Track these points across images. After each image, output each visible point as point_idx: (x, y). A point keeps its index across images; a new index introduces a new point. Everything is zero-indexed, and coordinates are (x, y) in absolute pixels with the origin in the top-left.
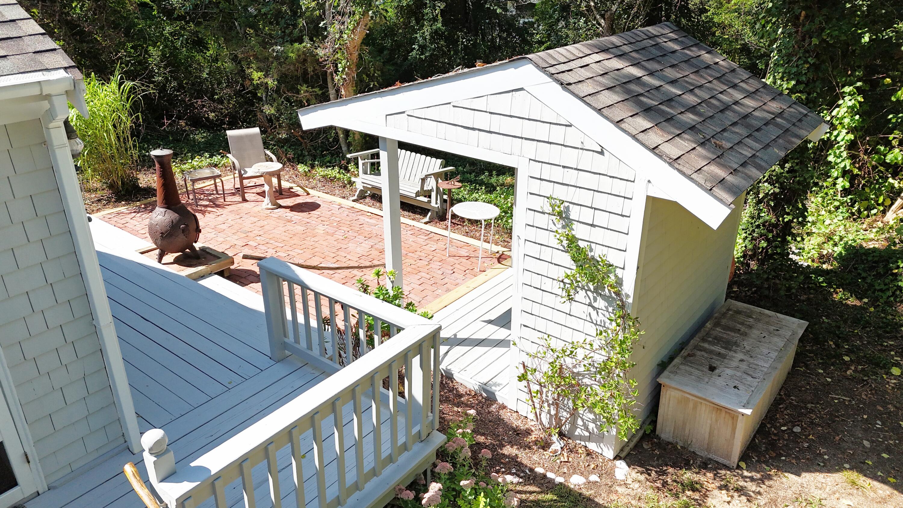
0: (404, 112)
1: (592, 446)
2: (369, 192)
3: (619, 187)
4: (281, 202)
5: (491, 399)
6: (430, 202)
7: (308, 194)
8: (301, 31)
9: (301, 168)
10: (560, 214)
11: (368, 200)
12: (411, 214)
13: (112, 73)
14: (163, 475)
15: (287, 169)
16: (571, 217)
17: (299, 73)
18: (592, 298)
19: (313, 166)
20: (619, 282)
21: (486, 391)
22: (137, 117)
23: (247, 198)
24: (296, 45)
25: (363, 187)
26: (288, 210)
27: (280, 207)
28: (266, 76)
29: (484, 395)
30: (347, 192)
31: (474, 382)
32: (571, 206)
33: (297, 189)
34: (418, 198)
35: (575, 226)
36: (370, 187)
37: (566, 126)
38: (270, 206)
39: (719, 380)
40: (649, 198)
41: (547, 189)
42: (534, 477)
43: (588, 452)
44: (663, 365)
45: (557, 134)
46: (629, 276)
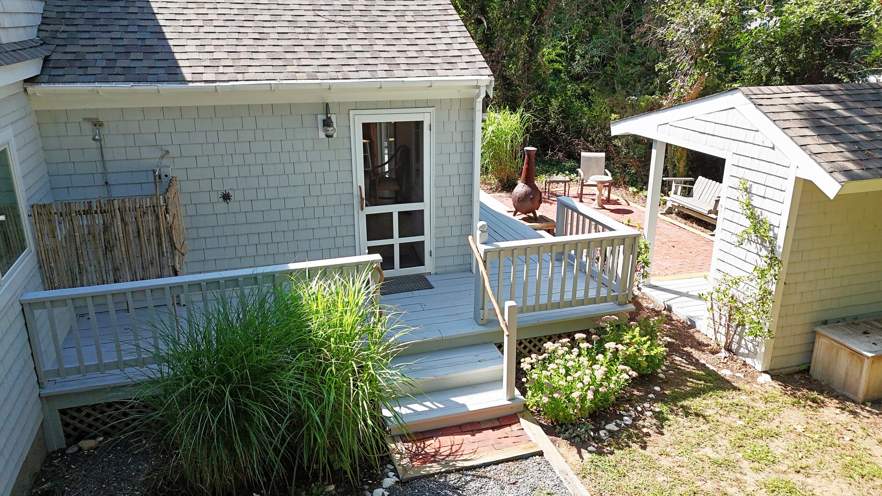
0: (668, 123)
1: (749, 361)
2: (676, 210)
3: (781, 171)
4: (606, 206)
5: (693, 325)
7: (629, 205)
8: (655, 88)
9: (631, 189)
10: (746, 190)
11: (674, 215)
12: (703, 229)
13: (519, 107)
14: (482, 241)
15: (621, 189)
16: (752, 192)
18: (759, 249)
19: (641, 190)
20: (775, 237)
21: (690, 320)
22: (526, 137)
23: (583, 199)
24: (647, 96)
25: (672, 205)
26: (609, 211)
27: (604, 208)
29: (689, 323)
30: (659, 208)
31: (684, 314)
32: (753, 184)
33: (621, 201)
34: (709, 215)
35: (755, 198)
36: (677, 205)
37: (756, 131)
38: (597, 207)
39: (864, 338)
40: (797, 178)
41: (741, 173)
42: (697, 364)
43: (745, 364)
44: (825, 323)
45: (750, 136)
46: (781, 233)
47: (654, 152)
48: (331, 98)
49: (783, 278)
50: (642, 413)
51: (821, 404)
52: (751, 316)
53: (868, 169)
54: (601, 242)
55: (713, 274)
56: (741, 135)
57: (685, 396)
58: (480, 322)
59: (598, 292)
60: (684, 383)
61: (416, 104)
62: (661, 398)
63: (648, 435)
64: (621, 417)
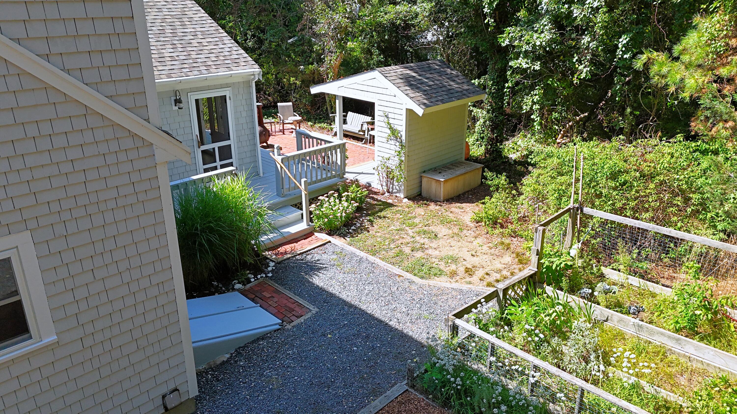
0: (344, 86)
1: (398, 195)
3: (399, 106)
5: (370, 185)
6: (364, 135)
8: (313, 59)
9: (310, 123)
10: (386, 116)
12: (356, 141)
14: (278, 154)
15: (304, 124)
16: (389, 117)
17: (311, 79)
18: (395, 142)
19: (315, 123)
20: (401, 136)
21: (368, 183)
23: (285, 133)
24: (310, 66)
28: (296, 80)
29: (368, 185)
30: (329, 133)
31: (364, 182)
32: (389, 113)
34: (360, 134)
35: (390, 119)
37: (386, 89)
39: (440, 175)
40: (407, 109)
41: (383, 108)
42: (377, 200)
43: (396, 196)
44: (424, 172)
45: (384, 91)
46: (403, 134)
47: (337, 101)
48: (178, 87)
49: (407, 154)
50: (363, 221)
51: (428, 205)
52: (396, 173)
53: (432, 102)
54: (325, 149)
55: (376, 158)
56: (380, 91)
57: (377, 212)
58: (282, 196)
59: (327, 175)
60: (375, 208)
61: (222, 87)
62: (368, 215)
63: (368, 228)
64: (355, 224)
